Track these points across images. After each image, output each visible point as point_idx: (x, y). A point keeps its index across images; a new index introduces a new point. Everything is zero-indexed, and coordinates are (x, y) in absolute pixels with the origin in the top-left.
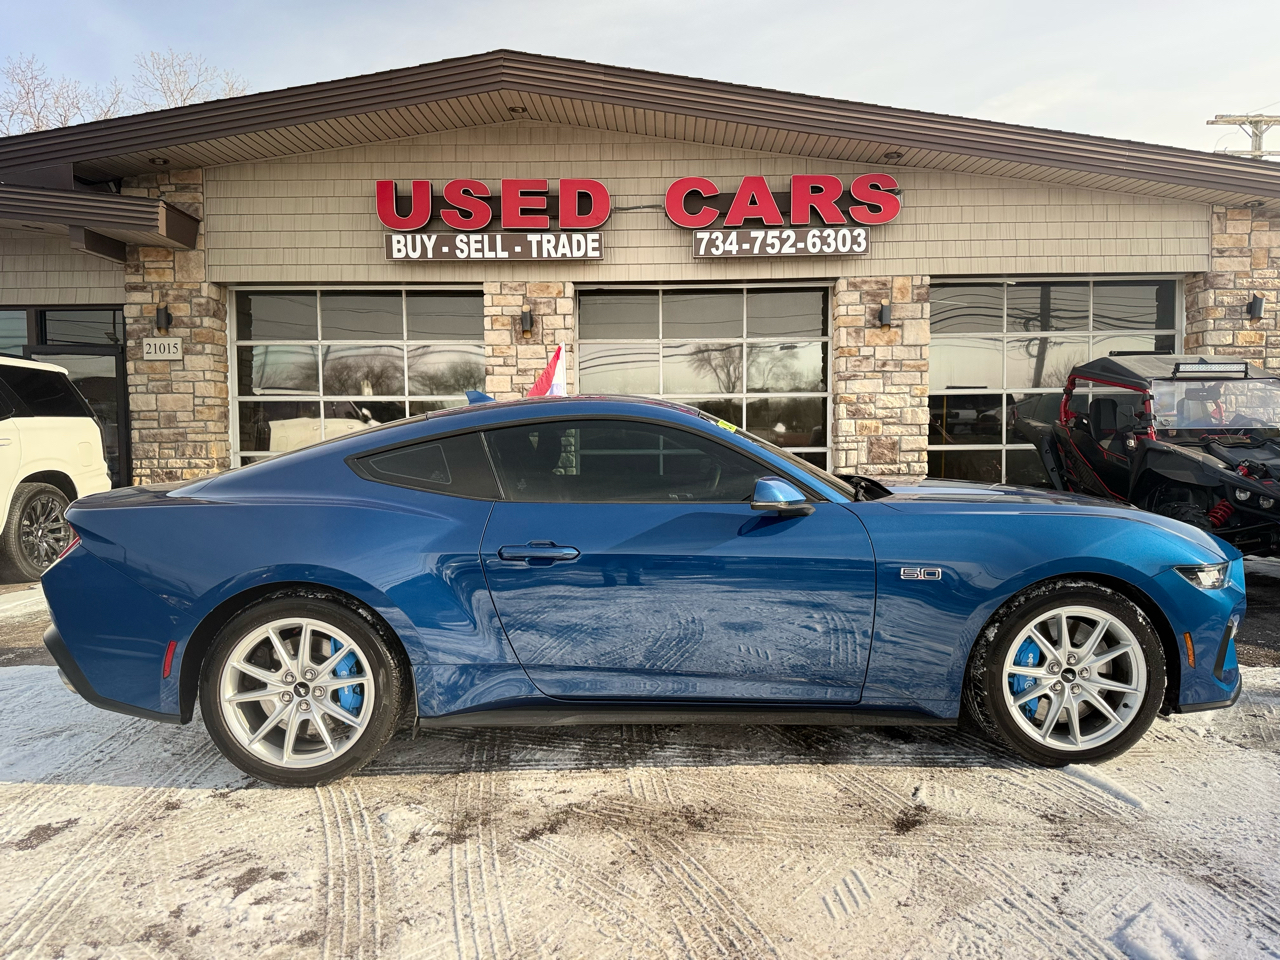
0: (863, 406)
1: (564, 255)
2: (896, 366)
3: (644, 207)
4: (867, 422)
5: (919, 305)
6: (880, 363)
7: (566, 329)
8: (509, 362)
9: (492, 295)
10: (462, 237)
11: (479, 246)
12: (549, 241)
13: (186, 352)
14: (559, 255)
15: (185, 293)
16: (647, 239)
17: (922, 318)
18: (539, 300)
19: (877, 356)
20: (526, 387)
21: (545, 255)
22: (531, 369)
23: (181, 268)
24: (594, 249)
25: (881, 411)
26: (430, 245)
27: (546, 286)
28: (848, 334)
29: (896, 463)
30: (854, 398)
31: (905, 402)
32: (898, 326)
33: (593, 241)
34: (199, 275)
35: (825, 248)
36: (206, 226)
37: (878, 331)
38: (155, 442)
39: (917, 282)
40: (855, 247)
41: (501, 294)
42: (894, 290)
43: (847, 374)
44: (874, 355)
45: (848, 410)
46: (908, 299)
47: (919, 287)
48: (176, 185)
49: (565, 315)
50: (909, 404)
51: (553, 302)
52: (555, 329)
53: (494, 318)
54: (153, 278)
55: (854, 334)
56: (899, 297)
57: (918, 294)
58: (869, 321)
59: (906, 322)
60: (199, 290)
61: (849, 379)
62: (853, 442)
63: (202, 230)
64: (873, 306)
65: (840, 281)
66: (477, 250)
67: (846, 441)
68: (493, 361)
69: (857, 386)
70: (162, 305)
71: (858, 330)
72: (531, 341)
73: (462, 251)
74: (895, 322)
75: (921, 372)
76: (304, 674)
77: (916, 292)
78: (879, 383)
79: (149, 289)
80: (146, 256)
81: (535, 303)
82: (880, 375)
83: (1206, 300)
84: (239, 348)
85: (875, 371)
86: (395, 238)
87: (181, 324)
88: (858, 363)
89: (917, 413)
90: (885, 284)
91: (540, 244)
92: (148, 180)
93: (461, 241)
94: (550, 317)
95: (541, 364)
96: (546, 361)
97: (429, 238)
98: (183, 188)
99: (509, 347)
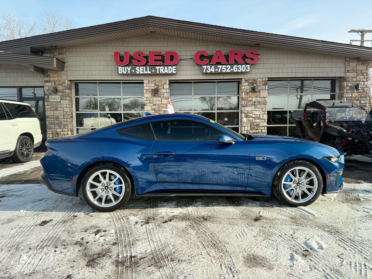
0: (249, 114)
1: (166, 72)
2: (258, 103)
3: (188, 59)
4: (250, 119)
5: (264, 86)
6: (254, 102)
7: (167, 93)
8: (151, 102)
9: (146, 83)
10: (138, 67)
11: (143, 70)
12: (162, 69)
13: (61, 99)
14: (165, 72)
15: (61, 83)
16: (189, 68)
17: (265, 90)
18: (159, 85)
19: (253, 100)
21: (161, 72)
22: (157, 104)
23: (60, 76)
24: (174, 71)
25: (254, 115)
26: (129, 70)
27: (161, 81)
28: (245, 94)
29: (258, 130)
30: (246, 112)
31: (261, 113)
32: (258, 92)
33: (174, 68)
34: (65, 78)
35: (238, 70)
36: (67, 64)
37: (253, 93)
38: (53, 124)
39: (264, 80)
40: (247, 70)
41: (149, 83)
42: (258, 82)
43: (244, 105)
44: (252, 100)
45: (245, 115)
46: (261, 84)
47: (264, 81)
48: (58, 53)
49: (166, 89)
50: (261, 114)
51: (163, 85)
52: (164, 93)
53: (147, 90)
54: (52, 79)
55: (246, 94)
56: (259, 84)
57: (264, 83)
58: (250, 91)
59: (261, 91)
60: (65, 82)
61: (245, 107)
62: (246, 124)
63: (66, 66)
64: (252, 86)
65: (243, 79)
67: (244, 124)
68: (146, 102)
69: (247, 109)
70: (55, 86)
71: (248, 93)
72: (157, 96)
73: (138, 71)
74: (258, 91)
75: (265, 105)
76: (107, 184)
77: (263, 82)
78: (253, 108)
79: (51, 82)
80: (50, 73)
81: (158, 86)
82: (254, 105)
83: (344, 84)
84: (76, 98)
85: (252, 104)
86: (119, 68)
87: (60, 92)
88: (247, 102)
89: (264, 116)
90: (255, 80)
91: (159, 69)
92: (50, 51)
93: (138, 68)
94: (162, 90)
95: (160, 102)
96: (161, 102)
97: (129, 68)
98: (60, 54)
99: (151, 98)
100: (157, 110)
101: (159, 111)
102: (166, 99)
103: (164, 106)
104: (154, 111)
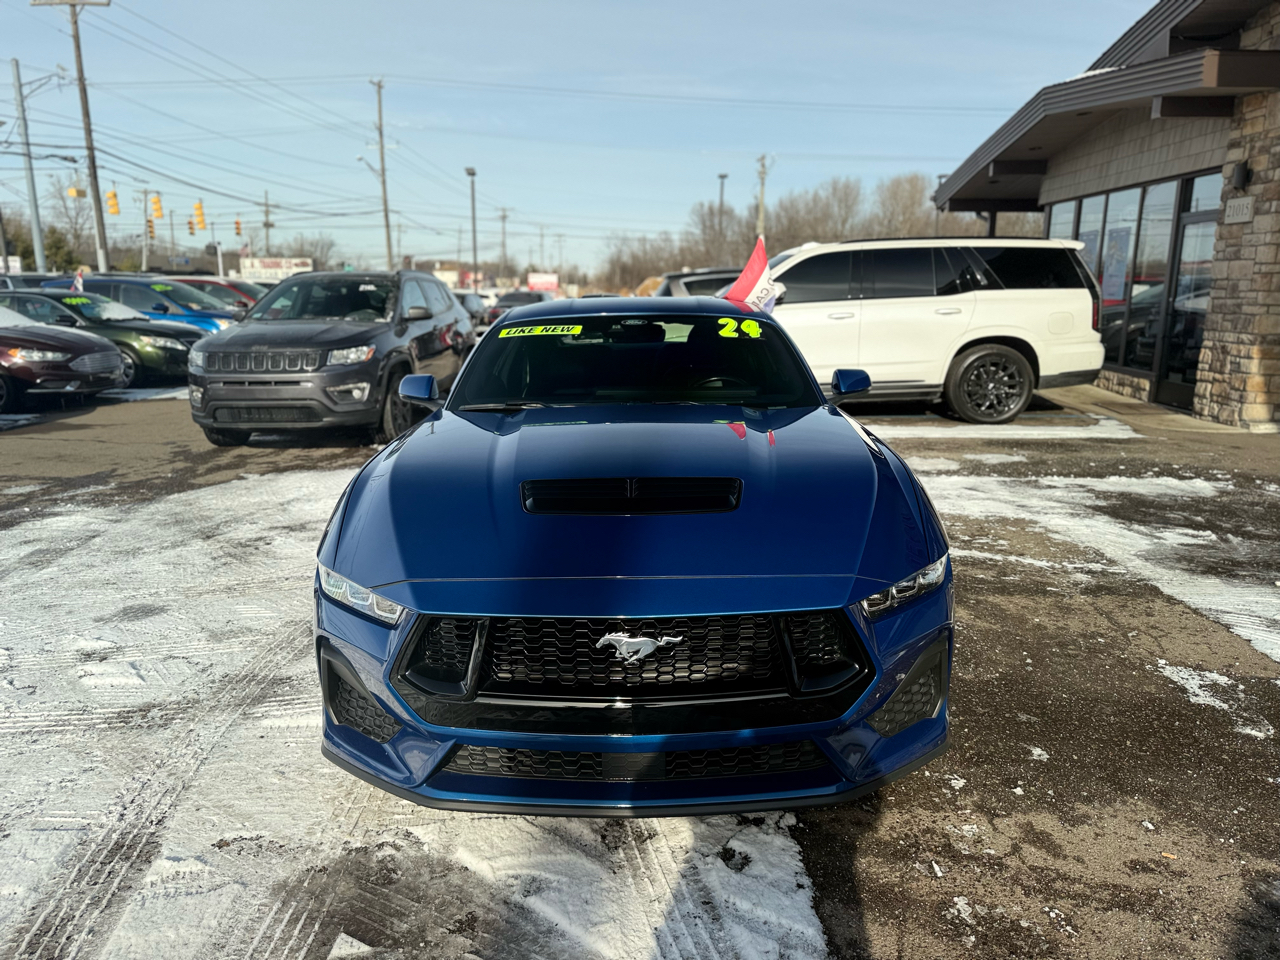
13: (1257, 212)
15: (1267, 142)
23: (1270, 113)
38: (1221, 313)
79: (1243, 144)
87: (1258, 180)
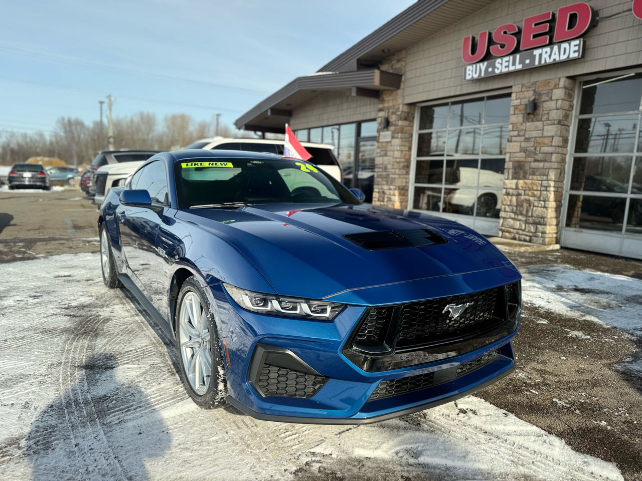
1: (555, 60)
3: (624, 12)
7: (557, 109)
8: (521, 133)
9: (517, 92)
10: (499, 60)
11: (507, 64)
12: (546, 52)
13: (393, 137)
14: (552, 60)
15: (395, 110)
18: (542, 92)
20: (528, 149)
21: (543, 62)
22: (532, 138)
24: (575, 52)
26: (483, 68)
27: (548, 82)
33: (575, 46)
34: (400, 101)
36: (405, 77)
38: (381, 178)
41: (521, 91)
48: (397, 60)
49: (557, 100)
51: (551, 92)
52: (550, 110)
53: (516, 107)
60: (399, 108)
63: (403, 80)
66: (506, 67)
68: (512, 133)
70: (387, 117)
72: (535, 119)
73: (498, 69)
80: (385, 95)
81: (540, 95)
84: (420, 134)
86: (468, 68)
87: (392, 125)
91: (541, 55)
93: (499, 63)
94: (548, 103)
95: (539, 133)
96: (541, 132)
97: (483, 64)
98: (399, 61)
99: (521, 124)
100: (530, 152)
101: (536, 154)
102: (553, 124)
103: (547, 141)
104: (523, 155)
